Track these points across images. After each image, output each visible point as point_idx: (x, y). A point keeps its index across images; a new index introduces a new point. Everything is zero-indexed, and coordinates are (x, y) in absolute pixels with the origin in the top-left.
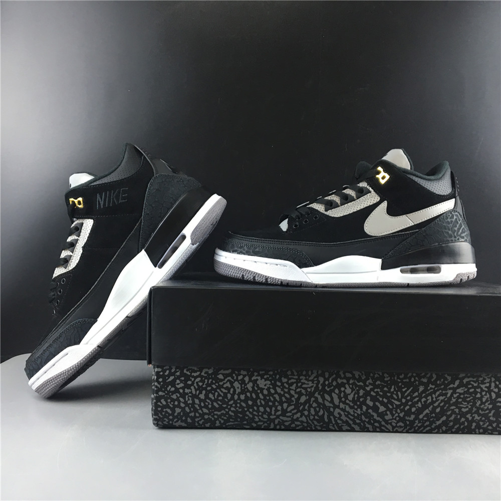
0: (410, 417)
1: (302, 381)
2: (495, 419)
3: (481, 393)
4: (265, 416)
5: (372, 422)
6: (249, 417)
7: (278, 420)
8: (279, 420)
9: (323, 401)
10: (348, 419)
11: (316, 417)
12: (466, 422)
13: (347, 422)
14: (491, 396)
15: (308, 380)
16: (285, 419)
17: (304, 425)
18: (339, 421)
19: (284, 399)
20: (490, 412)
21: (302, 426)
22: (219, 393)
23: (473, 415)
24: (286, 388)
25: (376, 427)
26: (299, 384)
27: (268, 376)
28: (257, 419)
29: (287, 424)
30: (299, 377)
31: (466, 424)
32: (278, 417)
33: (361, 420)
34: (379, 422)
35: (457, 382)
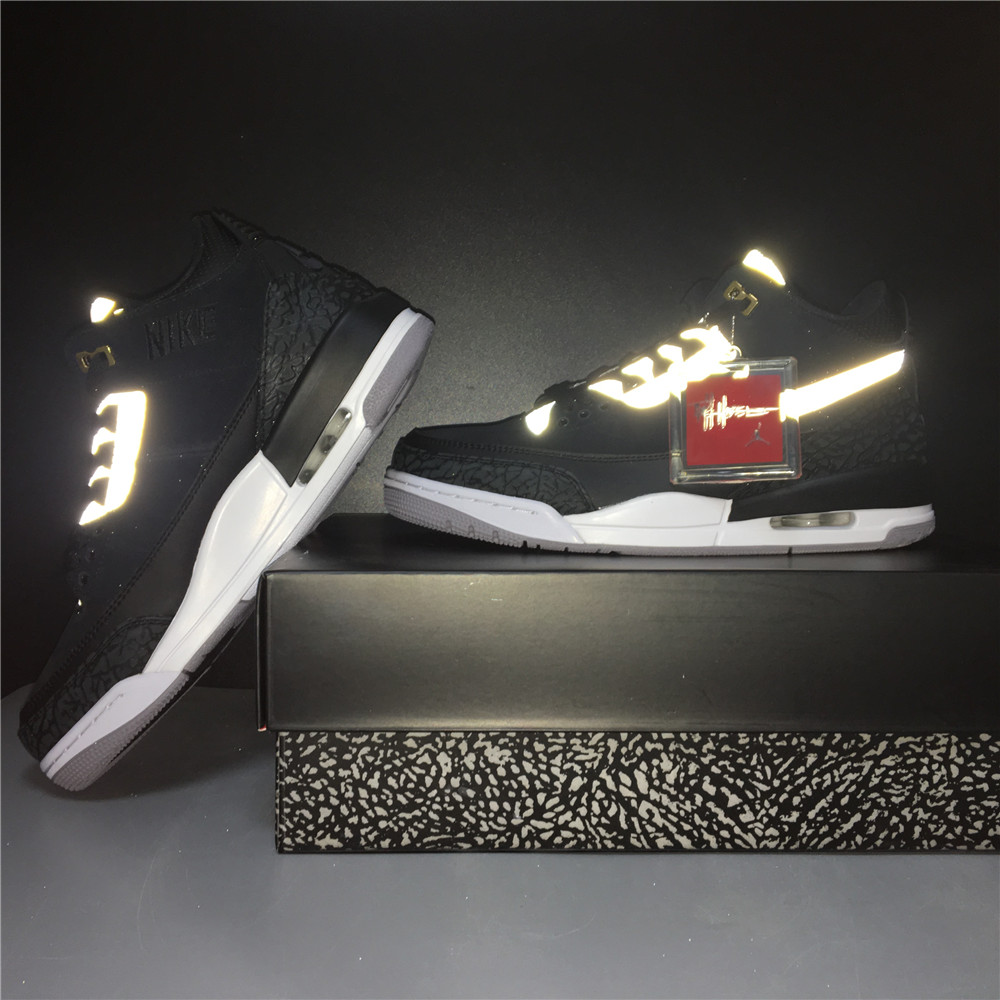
0: (790, 816)
1: (574, 748)
2: (958, 819)
3: (929, 767)
4: (501, 820)
5: (715, 828)
6: (469, 823)
7: (528, 827)
8: (530, 828)
9: (617, 787)
10: (667, 824)
11: (604, 820)
12: (900, 825)
13: (664, 830)
14: (949, 773)
15: (586, 746)
16: (541, 825)
17: (579, 839)
18: (650, 829)
19: (538, 784)
20: (948, 804)
21: (575, 841)
22: (407, 775)
23: (915, 811)
24: (543, 763)
25: (725, 840)
26: (569, 755)
27: (507, 740)
28: (484, 828)
29: (545, 836)
30: (568, 741)
31: (902, 828)
32: (527, 821)
33: (693, 824)
34: (729, 828)
35: (883, 745)
